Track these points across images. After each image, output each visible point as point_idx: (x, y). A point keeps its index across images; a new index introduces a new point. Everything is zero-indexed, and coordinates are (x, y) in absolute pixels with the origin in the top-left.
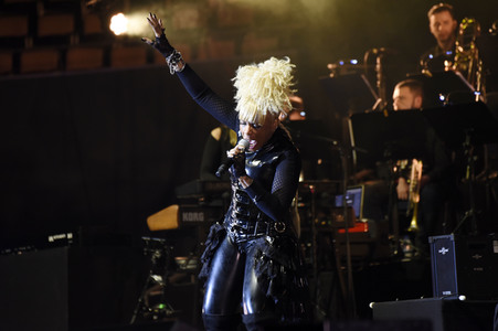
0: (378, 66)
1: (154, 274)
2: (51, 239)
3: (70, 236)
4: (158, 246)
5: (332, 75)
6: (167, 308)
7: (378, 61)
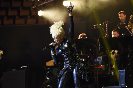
0: (106, 26)
1: (47, 77)
2: (21, 67)
3: (26, 67)
4: (48, 70)
5: (95, 28)
6: (50, 86)
7: (107, 25)
